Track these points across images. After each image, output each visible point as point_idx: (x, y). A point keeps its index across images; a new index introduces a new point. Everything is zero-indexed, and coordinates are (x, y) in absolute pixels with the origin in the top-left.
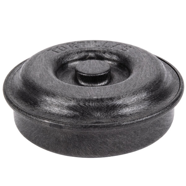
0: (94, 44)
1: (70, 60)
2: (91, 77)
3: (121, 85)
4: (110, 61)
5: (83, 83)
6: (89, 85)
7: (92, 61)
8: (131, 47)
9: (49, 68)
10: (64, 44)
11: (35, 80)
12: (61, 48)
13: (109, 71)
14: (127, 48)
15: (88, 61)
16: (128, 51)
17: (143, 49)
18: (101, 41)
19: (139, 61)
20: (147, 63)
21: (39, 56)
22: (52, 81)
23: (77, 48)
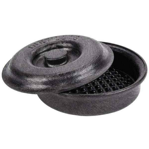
0: (55, 38)
1: (41, 51)
2: (55, 60)
3: (75, 62)
4: (67, 48)
5: (50, 66)
6: (55, 66)
7: (55, 50)
8: (79, 37)
9: (27, 59)
10: (36, 42)
11: (19, 69)
12: (34, 45)
13: (67, 55)
14: (76, 38)
15: (52, 50)
16: (77, 39)
17: (87, 37)
18: (59, 36)
19: (85, 45)
20: (91, 45)
21: (20, 52)
22: (30, 68)
23: (44, 43)
